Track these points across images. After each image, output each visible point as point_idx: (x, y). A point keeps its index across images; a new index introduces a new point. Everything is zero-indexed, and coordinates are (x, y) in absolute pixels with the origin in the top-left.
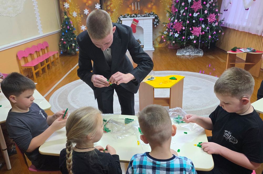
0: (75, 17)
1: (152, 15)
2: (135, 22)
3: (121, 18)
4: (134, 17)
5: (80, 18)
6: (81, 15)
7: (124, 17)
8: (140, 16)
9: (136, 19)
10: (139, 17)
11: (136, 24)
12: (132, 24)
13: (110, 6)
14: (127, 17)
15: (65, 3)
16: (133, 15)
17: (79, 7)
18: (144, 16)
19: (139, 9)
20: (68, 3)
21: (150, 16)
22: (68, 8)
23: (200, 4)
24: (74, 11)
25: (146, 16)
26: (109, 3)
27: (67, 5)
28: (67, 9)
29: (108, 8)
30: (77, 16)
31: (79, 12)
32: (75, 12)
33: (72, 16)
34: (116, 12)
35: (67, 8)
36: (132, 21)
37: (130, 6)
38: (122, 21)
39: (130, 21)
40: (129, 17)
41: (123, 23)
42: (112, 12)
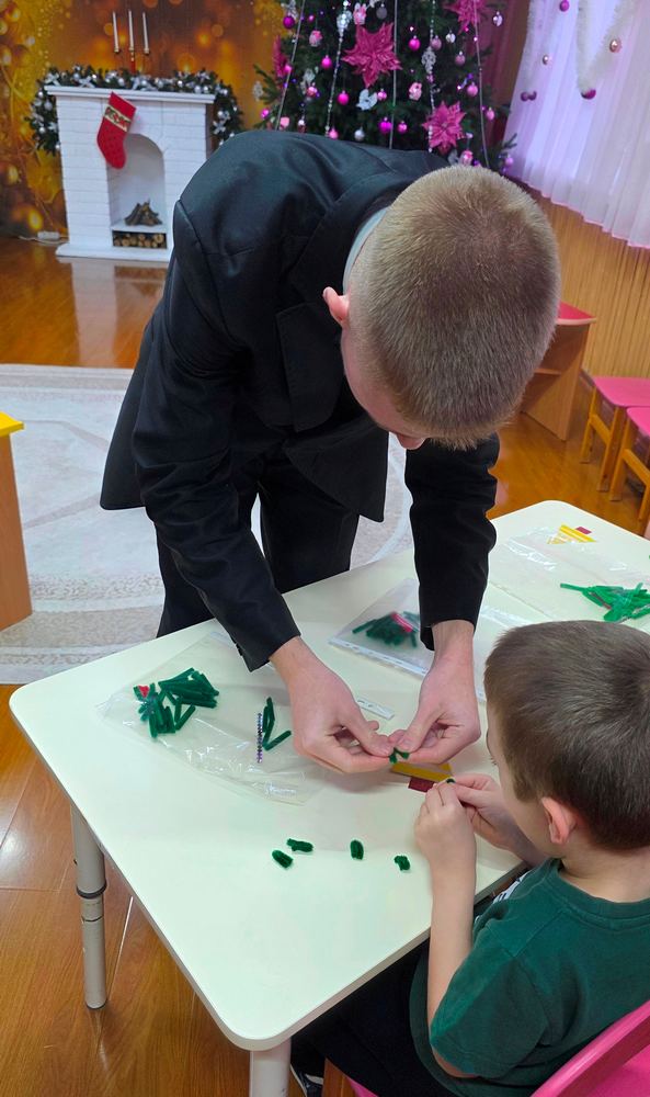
1: (202, 86)
2: (120, 114)
3: (52, 84)
4: (114, 85)
7: (67, 81)
8: (144, 83)
9: (123, 98)
10: (139, 88)
11: (123, 122)
12: (105, 122)
13: (7, 15)
14: (81, 81)
16: (113, 75)
18: (166, 88)
19: (147, 49)
21: (191, 90)
23: (386, 46)
25: (177, 89)
29: (1, 27)
34: (41, 53)
36: (106, 105)
37: (108, 29)
38: (58, 103)
39: (97, 105)
40: (92, 81)
41: (62, 108)
42: (18, 51)
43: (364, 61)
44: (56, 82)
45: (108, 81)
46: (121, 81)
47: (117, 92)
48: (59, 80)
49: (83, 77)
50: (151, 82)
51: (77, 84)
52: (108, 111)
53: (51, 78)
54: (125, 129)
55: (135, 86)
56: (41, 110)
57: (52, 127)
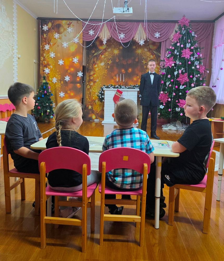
0: (54, 83)
1: (137, 87)
2: (119, 93)
4: (117, 88)
5: (60, 84)
6: (61, 82)
7: (107, 87)
8: (124, 87)
9: (120, 90)
10: (123, 88)
11: (119, 95)
12: (115, 95)
13: (93, 76)
14: (110, 87)
15: (46, 68)
16: (117, 86)
17: (60, 73)
18: (129, 88)
19: (124, 81)
20: (49, 68)
21: (135, 88)
22: (48, 73)
23: (186, 77)
25: (131, 88)
26: (92, 73)
27: (47, 71)
29: (91, 78)
30: (56, 82)
31: (59, 78)
32: (55, 77)
33: (52, 82)
34: (99, 83)
36: (116, 92)
37: (114, 77)
38: (105, 92)
39: (114, 92)
40: (113, 87)
42: (95, 82)
44: (105, 88)
46: (119, 87)
50: (125, 87)
51: (109, 88)
54: (120, 96)
56: (101, 93)
57: (103, 96)
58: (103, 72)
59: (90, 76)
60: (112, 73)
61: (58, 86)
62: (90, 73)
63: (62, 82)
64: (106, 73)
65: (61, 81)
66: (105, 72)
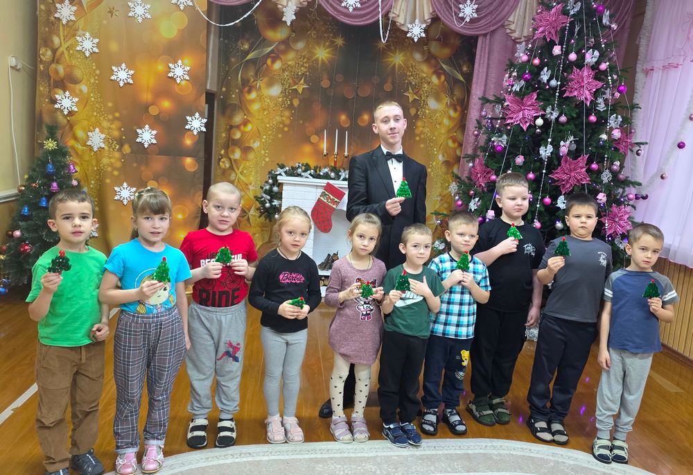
0: (95, 149)
2: (332, 197)
3: (280, 174)
4: (326, 176)
5: (117, 155)
6: (122, 146)
7: (292, 173)
9: (336, 186)
12: (319, 201)
13: (242, 127)
14: (303, 174)
15: (61, 92)
16: (326, 170)
17: (117, 115)
20: (73, 94)
22: (69, 112)
24: (94, 128)
26: (238, 119)
27: (66, 102)
28: (65, 116)
29: (235, 134)
30: (103, 146)
31: (116, 134)
32: (97, 129)
33: (85, 145)
34: (263, 152)
35: (66, 113)
36: (321, 190)
37: (314, 139)
38: (284, 187)
39: (314, 190)
40: (310, 174)
41: (286, 191)
42: (246, 150)
43: (565, 177)
44: (283, 174)
45: (322, 174)
46: (333, 175)
47: (331, 182)
48: (285, 172)
49: (305, 171)
51: (299, 175)
52: (323, 194)
53: (280, 171)
54: (334, 206)
55: (342, 178)
56: (269, 192)
57: (276, 203)
58: (278, 118)
59: (232, 127)
60: (307, 124)
61: (112, 160)
62: (231, 117)
63: (127, 149)
64: (287, 122)
65: (121, 143)
66: (284, 119)
